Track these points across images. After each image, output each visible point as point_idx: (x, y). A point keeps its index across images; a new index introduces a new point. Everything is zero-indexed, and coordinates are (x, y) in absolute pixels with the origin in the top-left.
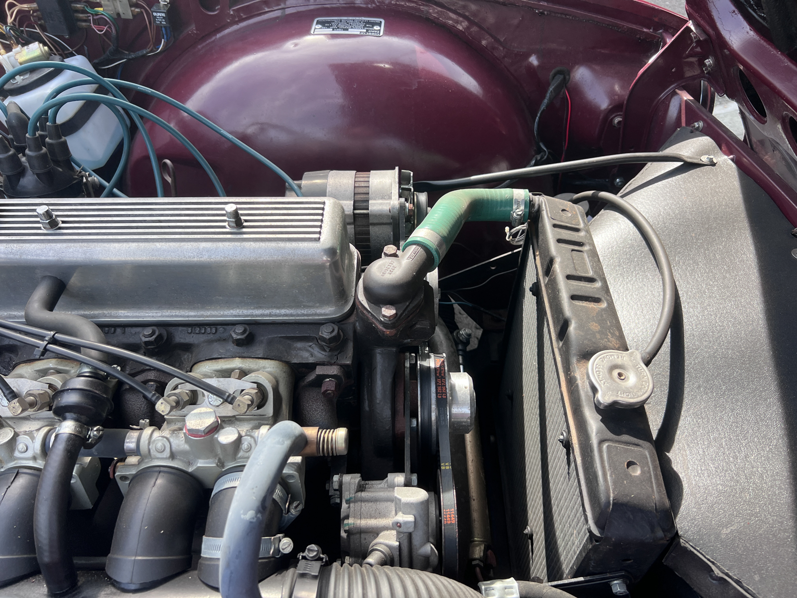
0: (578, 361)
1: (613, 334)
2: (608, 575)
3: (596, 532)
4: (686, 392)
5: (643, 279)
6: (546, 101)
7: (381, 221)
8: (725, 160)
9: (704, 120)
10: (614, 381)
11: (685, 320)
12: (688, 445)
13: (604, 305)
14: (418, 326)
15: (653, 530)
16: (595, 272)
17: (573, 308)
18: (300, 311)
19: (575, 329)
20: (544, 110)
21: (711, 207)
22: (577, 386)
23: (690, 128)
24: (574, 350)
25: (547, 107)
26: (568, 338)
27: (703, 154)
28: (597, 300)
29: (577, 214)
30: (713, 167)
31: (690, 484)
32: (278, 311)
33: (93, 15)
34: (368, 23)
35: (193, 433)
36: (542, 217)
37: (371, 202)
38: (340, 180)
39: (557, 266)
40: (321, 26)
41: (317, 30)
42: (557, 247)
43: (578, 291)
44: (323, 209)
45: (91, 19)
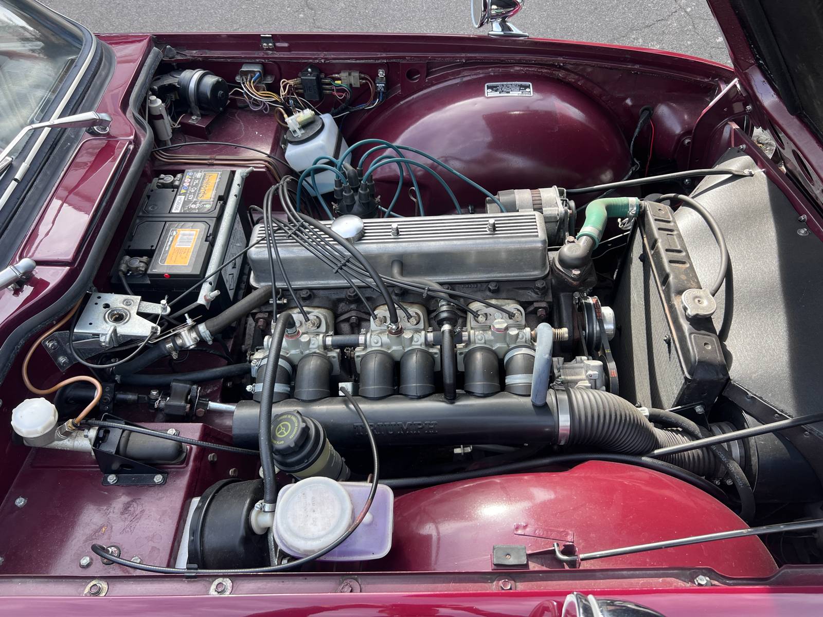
0: (675, 296)
1: (694, 281)
2: (694, 403)
3: (688, 377)
4: (734, 311)
5: (708, 249)
6: (637, 130)
7: (550, 220)
8: (759, 172)
9: (746, 144)
10: (696, 304)
11: (734, 273)
12: (735, 338)
13: (688, 265)
14: (588, 280)
15: (717, 374)
16: (682, 247)
17: (672, 268)
18: (521, 274)
19: (673, 279)
20: (636, 136)
21: (750, 204)
22: (676, 308)
23: (736, 149)
24: (673, 289)
25: (639, 133)
26: (669, 283)
27: (745, 169)
28: (684, 263)
29: (667, 212)
30: (752, 178)
31: (736, 355)
32: (510, 274)
33: (336, 86)
34: (521, 86)
35: (498, 330)
36: (647, 215)
37: (544, 209)
38: (523, 196)
39: (660, 244)
40: (491, 90)
41: (489, 93)
42: (659, 233)
43: (674, 258)
44: (535, 219)
45: (335, 89)
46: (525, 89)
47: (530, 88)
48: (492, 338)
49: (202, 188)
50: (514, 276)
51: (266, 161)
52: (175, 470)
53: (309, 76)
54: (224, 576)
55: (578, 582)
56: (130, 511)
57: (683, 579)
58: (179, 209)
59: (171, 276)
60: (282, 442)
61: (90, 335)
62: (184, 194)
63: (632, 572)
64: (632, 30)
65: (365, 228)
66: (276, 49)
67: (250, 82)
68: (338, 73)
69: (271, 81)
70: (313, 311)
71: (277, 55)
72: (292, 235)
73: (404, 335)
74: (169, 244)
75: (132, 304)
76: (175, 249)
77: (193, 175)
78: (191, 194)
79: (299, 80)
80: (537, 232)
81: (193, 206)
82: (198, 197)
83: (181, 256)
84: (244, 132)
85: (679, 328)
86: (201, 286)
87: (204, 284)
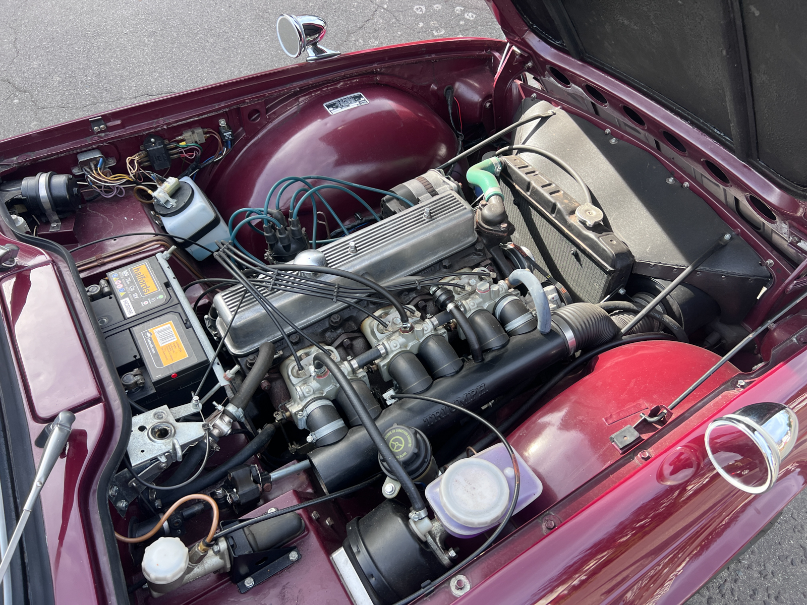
0: (569, 216)
1: (574, 201)
2: (617, 289)
3: (612, 270)
8: (557, 109)
10: (589, 216)
13: (562, 192)
15: (629, 258)
16: (549, 181)
17: (555, 198)
18: (461, 245)
19: (561, 205)
20: (452, 113)
22: (575, 225)
23: (529, 99)
24: (565, 213)
27: (547, 110)
28: (558, 191)
29: (521, 160)
30: (556, 115)
32: (452, 249)
33: (183, 148)
34: (354, 98)
35: (485, 291)
36: (509, 167)
37: (437, 190)
38: (413, 185)
39: (533, 184)
40: (332, 109)
41: (333, 112)
42: (527, 177)
43: (550, 190)
44: (453, 196)
45: (182, 151)
46: (360, 99)
47: (362, 97)
48: (481, 300)
49: (140, 283)
50: (455, 249)
51: (158, 240)
52: (301, 540)
53: (153, 146)
54: (455, 575)
55: (679, 427)
56: (288, 597)
57: (730, 389)
58: (133, 311)
59: (179, 373)
60: (405, 454)
61: (148, 462)
62: (124, 297)
63: (702, 402)
64: (349, 34)
65: (326, 256)
66: (109, 129)
67: (96, 170)
68: (181, 135)
69: (114, 163)
70: (310, 350)
71: (112, 134)
72: (273, 287)
73: (416, 329)
74: (151, 346)
75: (164, 416)
76: (162, 348)
77: (119, 276)
78: (132, 293)
79: (143, 154)
80: (463, 206)
81: (146, 303)
82: (143, 293)
83: (174, 352)
84: (111, 223)
85: (585, 239)
86: (212, 370)
87: (213, 368)
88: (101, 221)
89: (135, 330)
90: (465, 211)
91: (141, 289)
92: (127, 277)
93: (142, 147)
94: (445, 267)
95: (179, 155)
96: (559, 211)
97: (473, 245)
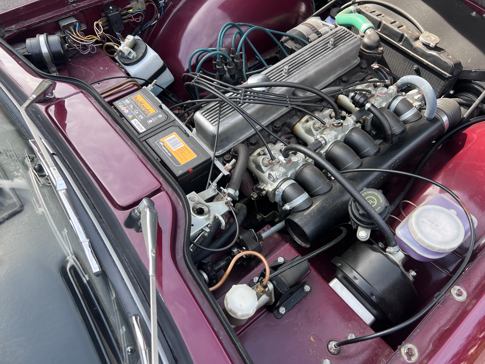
0: (414, 42)
1: (415, 32)
3: (450, 76)
10: (430, 40)
13: (405, 26)
16: (393, 20)
18: (350, 66)
19: (407, 35)
22: (420, 48)
24: (411, 41)
28: (402, 26)
33: (132, 14)
36: (363, 12)
37: (319, 31)
39: (384, 22)
42: (378, 18)
43: (397, 26)
44: (344, 30)
45: (131, 16)
49: (141, 108)
50: (347, 69)
51: (131, 81)
53: (112, 13)
54: (452, 287)
56: (312, 317)
58: (143, 128)
59: (194, 168)
61: (197, 232)
62: (133, 118)
67: (76, 32)
68: (129, 4)
69: (85, 27)
71: (82, 4)
72: (243, 100)
73: (344, 124)
74: (167, 152)
75: (196, 199)
76: (175, 152)
77: (123, 103)
78: (138, 115)
79: (104, 19)
80: (353, 36)
81: (151, 121)
82: (146, 114)
83: (185, 154)
84: (92, 72)
85: (427, 57)
86: (214, 165)
87: (215, 163)
88: (84, 72)
89: (149, 141)
90: (356, 39)
91: (143, 112)
92: (130, 104)
93: (103, 14)
94: (344, 82)
95: (129, 20)
96: (406, 38)
97: (359, 65)
